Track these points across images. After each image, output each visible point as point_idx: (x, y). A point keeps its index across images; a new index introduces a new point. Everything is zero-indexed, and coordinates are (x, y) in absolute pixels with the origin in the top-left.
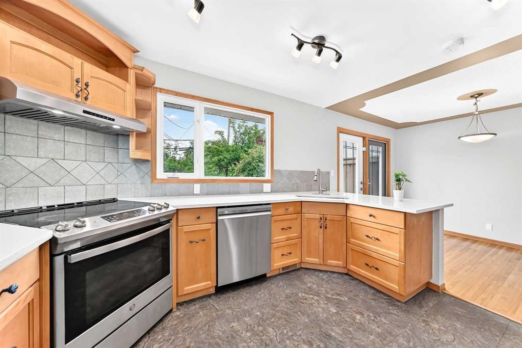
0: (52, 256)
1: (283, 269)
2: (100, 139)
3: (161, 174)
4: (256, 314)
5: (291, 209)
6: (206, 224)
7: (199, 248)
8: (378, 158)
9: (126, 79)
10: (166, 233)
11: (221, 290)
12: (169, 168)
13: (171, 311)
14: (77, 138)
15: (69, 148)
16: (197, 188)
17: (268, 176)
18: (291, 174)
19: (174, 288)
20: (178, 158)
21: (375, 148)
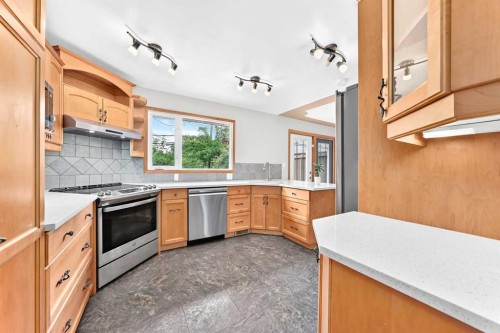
0: (97, 208)
1: (238, 232)
2: (110, 144)
3: (150, 166)
4: (212, 256)
5: (243, 191)
6: (181, 199)
7: (176, 215)
8: (326, 152)
9: (128, 104)
10: (154, 203)
11: (191, 244)
12: (157, 163)
13: (157, 254)
14: (96, 143)
15: (92, 150)
16: (176, 177)
17: (231, 168)
18: (249, 166)
19: (159, 239)
20: (165, 152)
21: (323, 145)
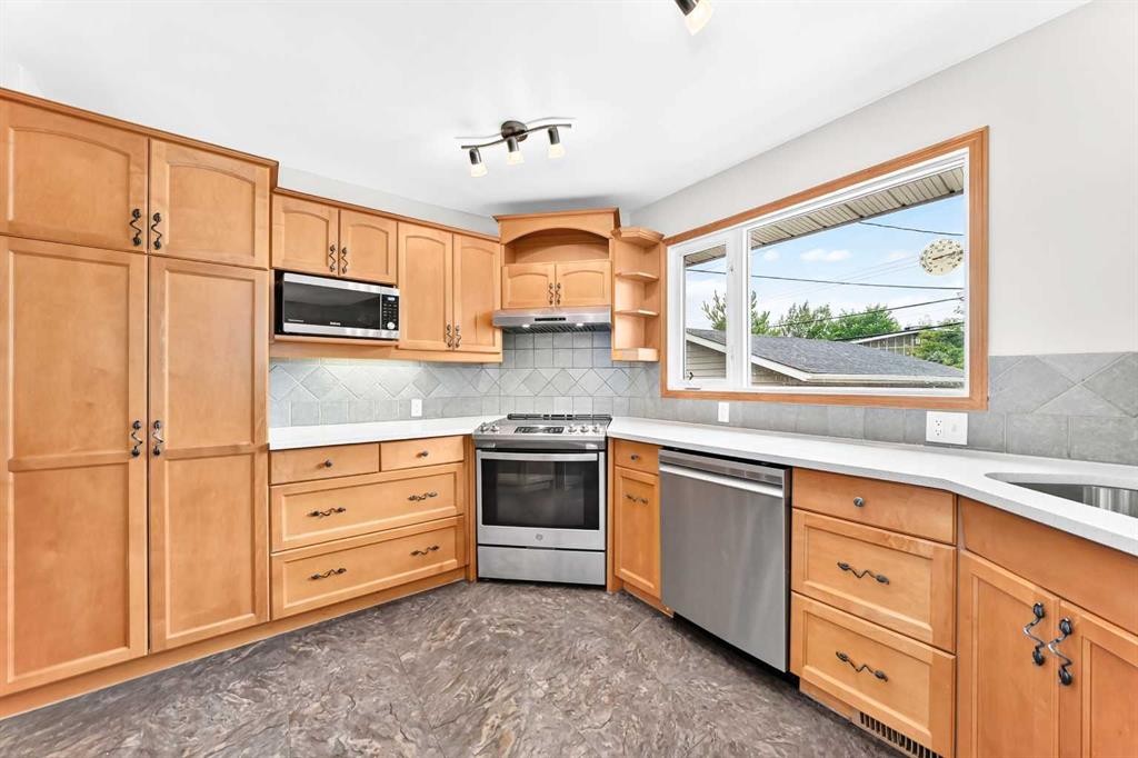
0: (475, 449)
4: (640, 686)
6: (648, 474)
16: (724, 410)
